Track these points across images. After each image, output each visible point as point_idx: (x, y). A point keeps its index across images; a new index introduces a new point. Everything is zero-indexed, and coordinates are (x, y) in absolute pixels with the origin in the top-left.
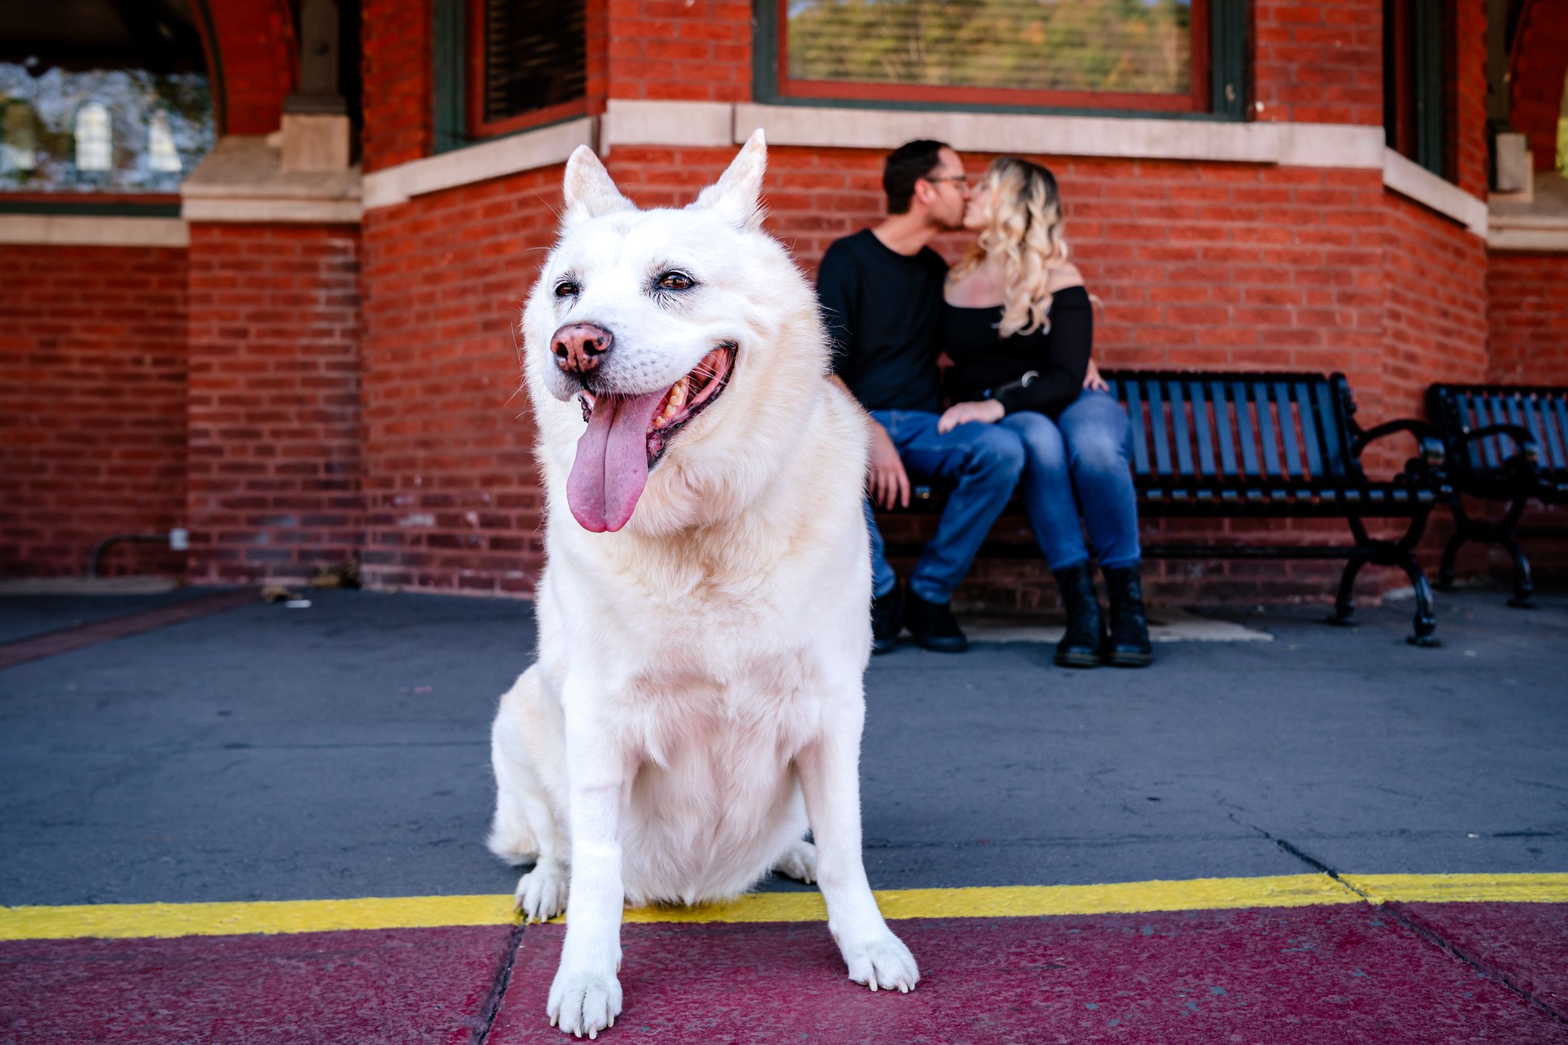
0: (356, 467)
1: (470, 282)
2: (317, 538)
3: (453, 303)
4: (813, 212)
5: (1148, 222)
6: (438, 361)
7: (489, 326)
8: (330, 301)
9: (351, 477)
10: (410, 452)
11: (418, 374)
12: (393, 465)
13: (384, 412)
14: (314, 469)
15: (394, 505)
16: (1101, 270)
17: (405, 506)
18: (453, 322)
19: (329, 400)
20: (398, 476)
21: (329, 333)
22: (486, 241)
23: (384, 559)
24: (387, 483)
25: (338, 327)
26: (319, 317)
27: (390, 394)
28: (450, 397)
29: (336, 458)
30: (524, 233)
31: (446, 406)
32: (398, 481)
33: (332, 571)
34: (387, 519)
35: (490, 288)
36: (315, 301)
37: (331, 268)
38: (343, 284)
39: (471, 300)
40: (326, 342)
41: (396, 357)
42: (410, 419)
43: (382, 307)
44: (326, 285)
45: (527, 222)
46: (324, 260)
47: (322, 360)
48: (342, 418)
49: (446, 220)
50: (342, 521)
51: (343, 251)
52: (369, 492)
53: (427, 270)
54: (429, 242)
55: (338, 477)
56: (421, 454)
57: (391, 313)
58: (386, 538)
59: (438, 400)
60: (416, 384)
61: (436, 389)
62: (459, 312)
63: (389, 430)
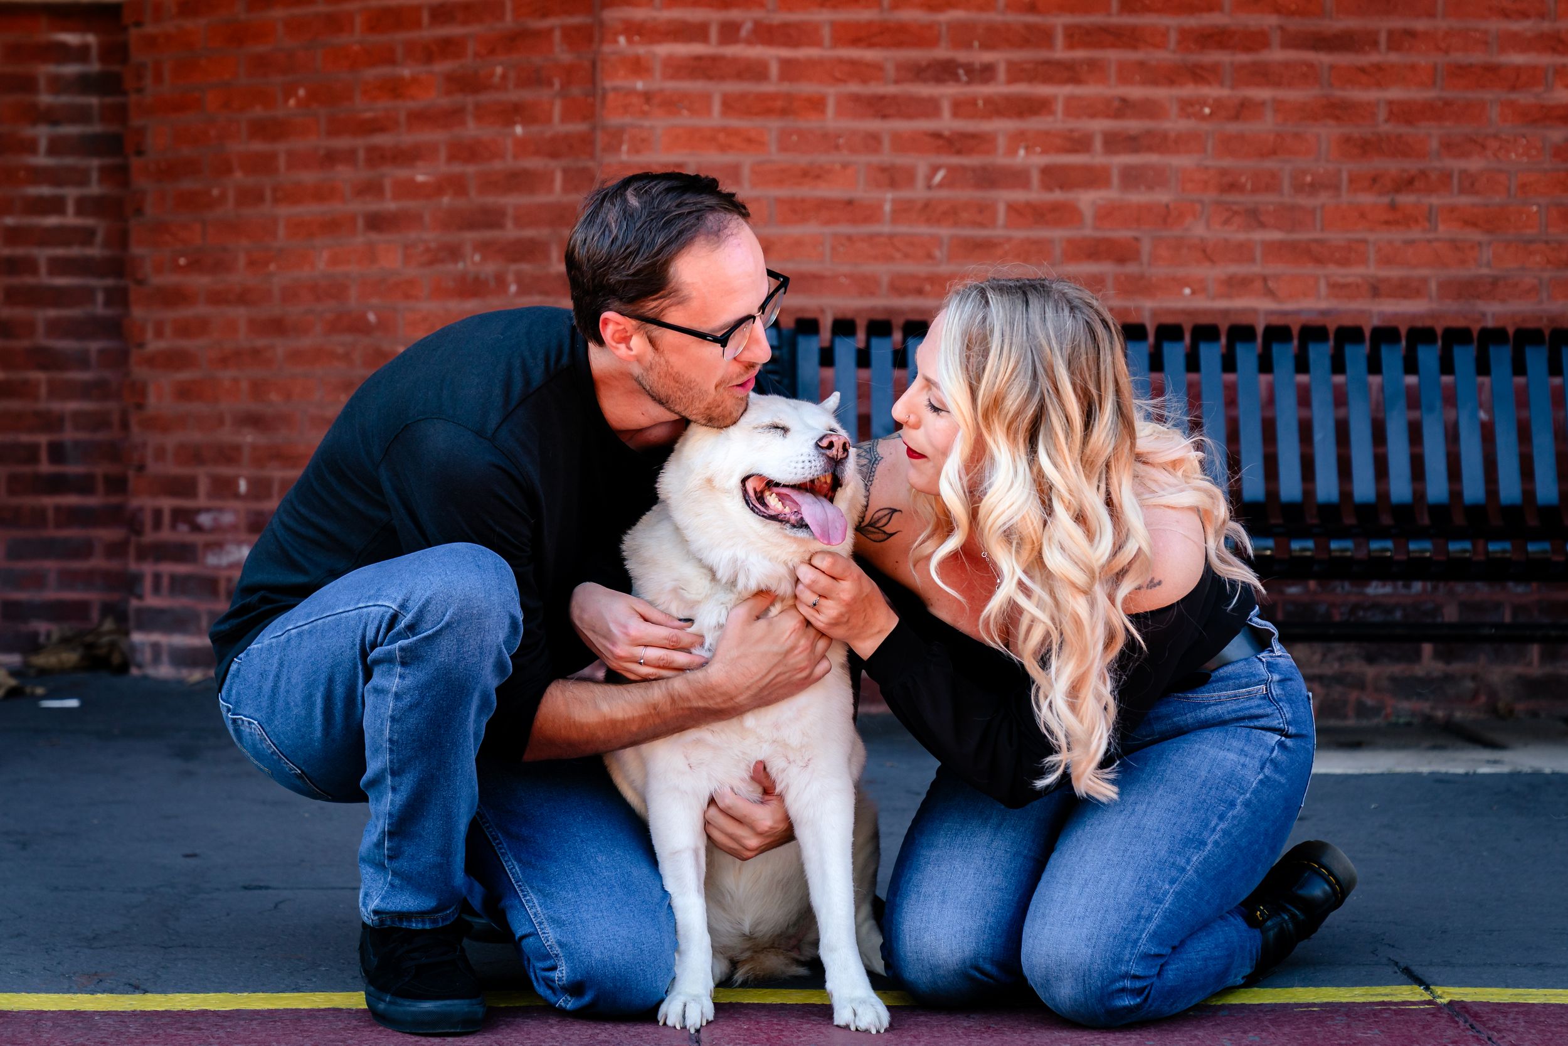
0: (113, 452)
1: (343, 143)
2: (37, 580)
3: (309, 177)
4: (942, 53)
5: (1518, 59)
6: (280, 278)
7: (377, 222)
8: (56, 147)
9: (100, 469)
10: (226, 435)
11: (243, 297)
12: (194, 455)
13: (175, 360)
14: (31, 454)
15: (197, 528)
16: (1434, 144)
17: (217, 528)
18: (309, 210)
19: (56, 328)
20: (203, 476)
21: (56, 206)
22: (371, 74)
23: (179, 622)
24: (184, 487)
25: (71, 193)
26: (38, 175)
27: (184, 329)
28: (306, 342)
29: (69, 435)
30: (443, 67)
31: (295, 356)
32: (203, 486)
33: (66, 642)
34: (183, 552)
35: (377, 157)
36: (30, 147)
37: (58, 84)
38: (81, 115)
39: (344, 174)
40: (52, 221)
41: (196, 265)
42: (226, 375)
43: (170, 171)
44: (51, 117)
45: (448, 48)
46: (46, 69)
47: (43, 254)
48: (82, 361)
49: (294, 27)
50: (84, 550)
51: (81, 53)
52: (143, 502)
53: (258, 112)
54: (261, 64)
55: (74, 469)
56: (249, 437)
57: (188, 184)
58: (179, 585)
59: (281, 346)
60: (240, 313)
61: (278, 326)
62: (320, 194)
63: (184, 392)
